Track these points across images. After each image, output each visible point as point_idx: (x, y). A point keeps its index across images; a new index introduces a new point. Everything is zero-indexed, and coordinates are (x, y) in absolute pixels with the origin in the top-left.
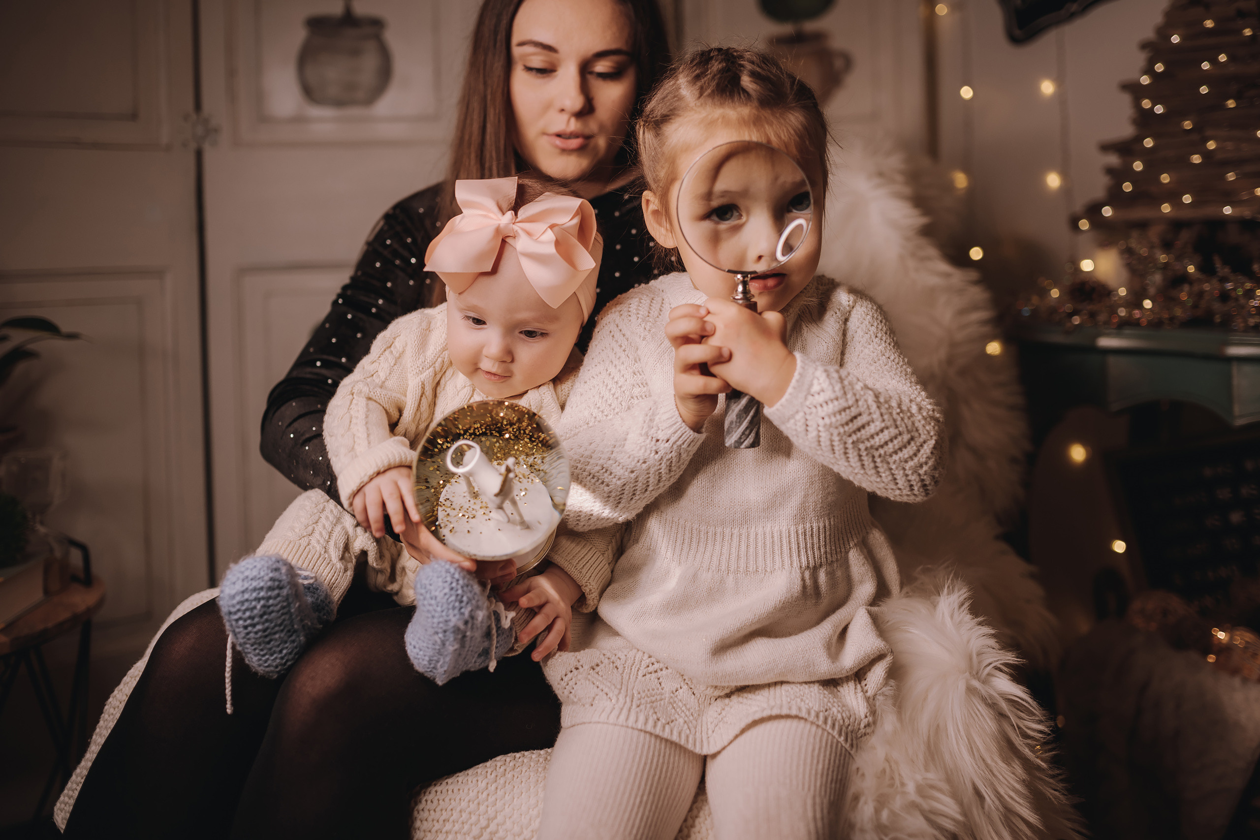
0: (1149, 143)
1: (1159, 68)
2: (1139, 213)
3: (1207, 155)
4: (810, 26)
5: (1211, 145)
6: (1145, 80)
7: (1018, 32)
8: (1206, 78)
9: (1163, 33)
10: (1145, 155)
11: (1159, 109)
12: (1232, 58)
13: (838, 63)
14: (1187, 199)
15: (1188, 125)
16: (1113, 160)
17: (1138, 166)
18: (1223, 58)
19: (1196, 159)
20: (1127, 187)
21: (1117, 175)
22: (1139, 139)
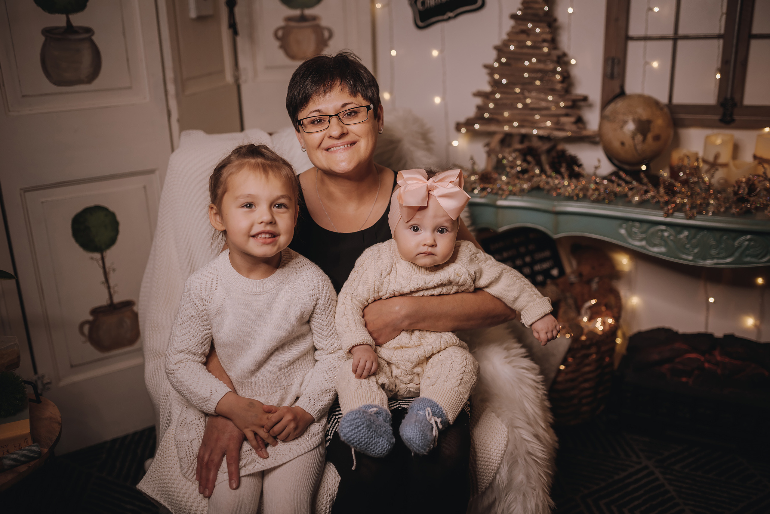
0: (498, 96)
1: (504, 60)
2: (493, 128)
3: (525, 105)
4: (308, 12)
5: (528, 101)
6: (496, 65)
7: (420, 24)
8: (527, 70)
9: (506, 44)
10: (495, 101)
11: (504, 81)
12: (539, 61)
13: (326, 34)
14: (516, 124)
15: (517, 90)
16: (479, 101)
17: (491, 106)
18: (534, 60)
19: (520, 106)
20: (486, 115)
21: (481, 109)
22: (493, 93)
